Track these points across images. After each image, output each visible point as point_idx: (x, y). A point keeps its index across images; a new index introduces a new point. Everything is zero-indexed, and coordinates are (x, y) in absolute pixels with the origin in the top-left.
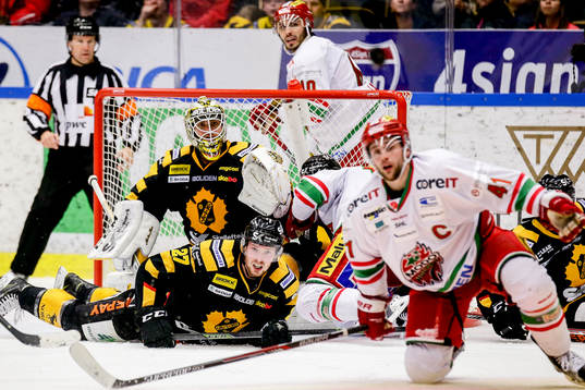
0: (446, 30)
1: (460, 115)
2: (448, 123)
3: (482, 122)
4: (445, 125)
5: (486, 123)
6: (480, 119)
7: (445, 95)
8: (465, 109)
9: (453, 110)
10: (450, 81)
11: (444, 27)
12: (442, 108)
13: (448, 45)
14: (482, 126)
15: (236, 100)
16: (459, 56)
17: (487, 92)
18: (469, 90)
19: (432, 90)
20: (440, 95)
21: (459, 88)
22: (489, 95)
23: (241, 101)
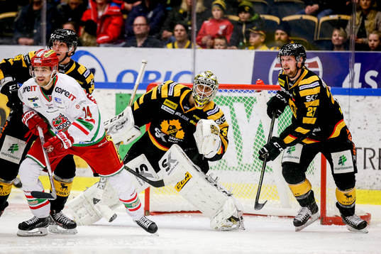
0: (350, 52)
1: (358, 101)
2: (351, 105)
3: (371, 105)
4: (349, 107)
5: (373, 106)
6: (369, 103)
7: (349, 89)
8: (361, 98)
9: (354, 98)
10: (352, 81)
11: (349, 50)
12: (347, 97)
13: (351, 60)
14: (370, 108)
15: (228, 90)
16: (357, 67)
17: (373, 88)
18: (363, 86)
19: (341, 86)
20: (345, 89)
21: (357, 85)
22: (375, 90)
23: (231, 91)
